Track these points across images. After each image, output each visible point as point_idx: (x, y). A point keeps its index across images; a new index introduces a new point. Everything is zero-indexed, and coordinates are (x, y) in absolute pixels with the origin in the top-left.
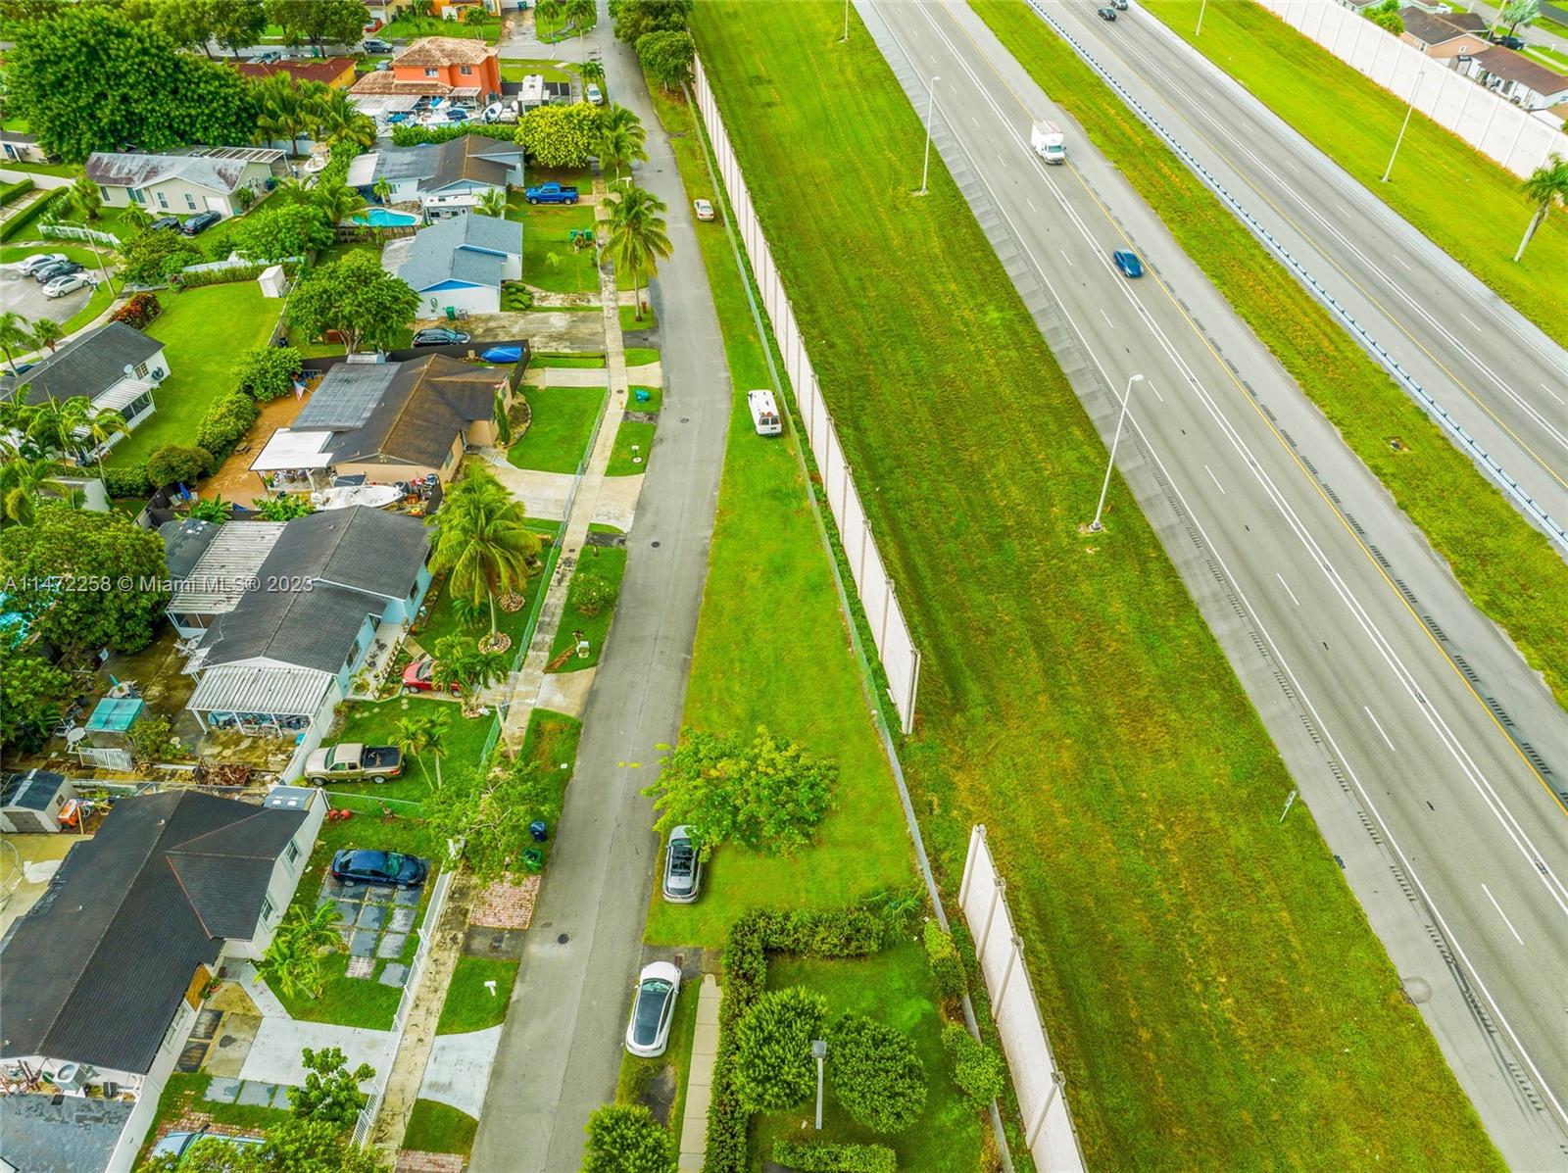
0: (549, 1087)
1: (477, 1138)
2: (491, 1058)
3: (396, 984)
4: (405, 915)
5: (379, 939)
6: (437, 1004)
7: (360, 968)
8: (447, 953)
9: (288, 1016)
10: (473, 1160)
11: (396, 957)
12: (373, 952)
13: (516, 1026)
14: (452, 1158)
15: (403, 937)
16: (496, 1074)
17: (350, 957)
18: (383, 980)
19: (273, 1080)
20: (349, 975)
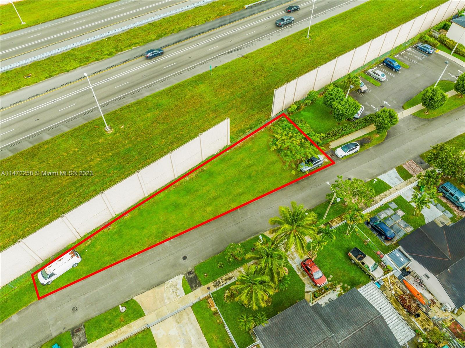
0: (377, 161)
1: (398, 166)
2: (384, 174)
3: (394, 204)
4: (381, 215)
5: (392, 215)
6: (387, 192)
7: (400, 213)
8: (377, 200)
9: (425, 217)
10: (401, 164)
11: (390, 208)
12: (395, 214)
13: (374, 175)
14: (404, 167)
15: (385, 211)
16: (385, 172)
17: (402, 217)
18: (397, 207)
19: (435, 207)
20: (404, 214)
